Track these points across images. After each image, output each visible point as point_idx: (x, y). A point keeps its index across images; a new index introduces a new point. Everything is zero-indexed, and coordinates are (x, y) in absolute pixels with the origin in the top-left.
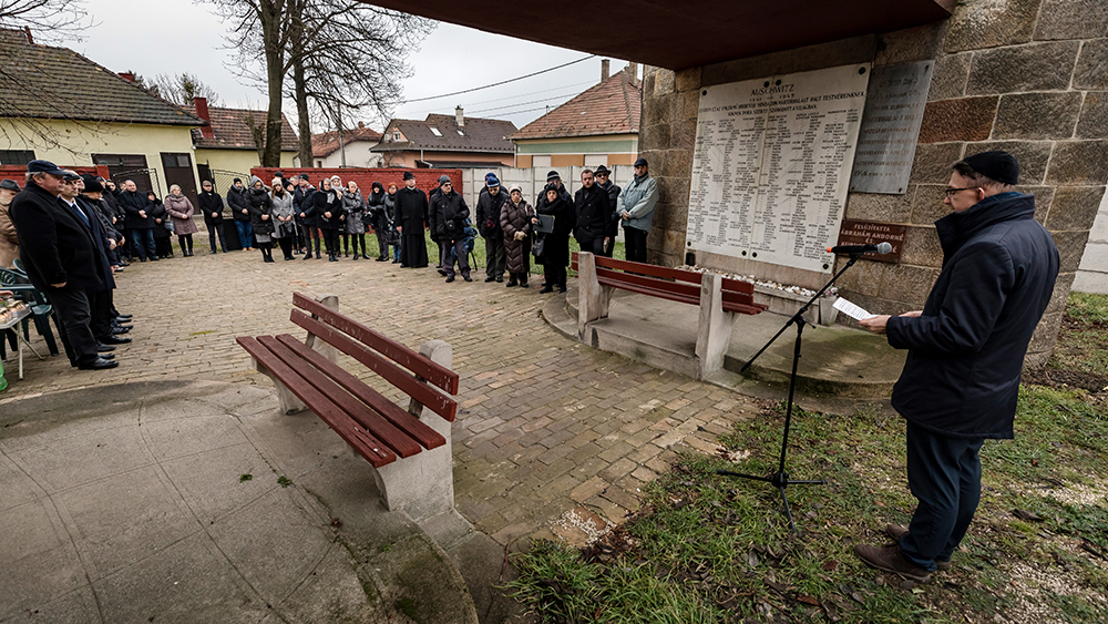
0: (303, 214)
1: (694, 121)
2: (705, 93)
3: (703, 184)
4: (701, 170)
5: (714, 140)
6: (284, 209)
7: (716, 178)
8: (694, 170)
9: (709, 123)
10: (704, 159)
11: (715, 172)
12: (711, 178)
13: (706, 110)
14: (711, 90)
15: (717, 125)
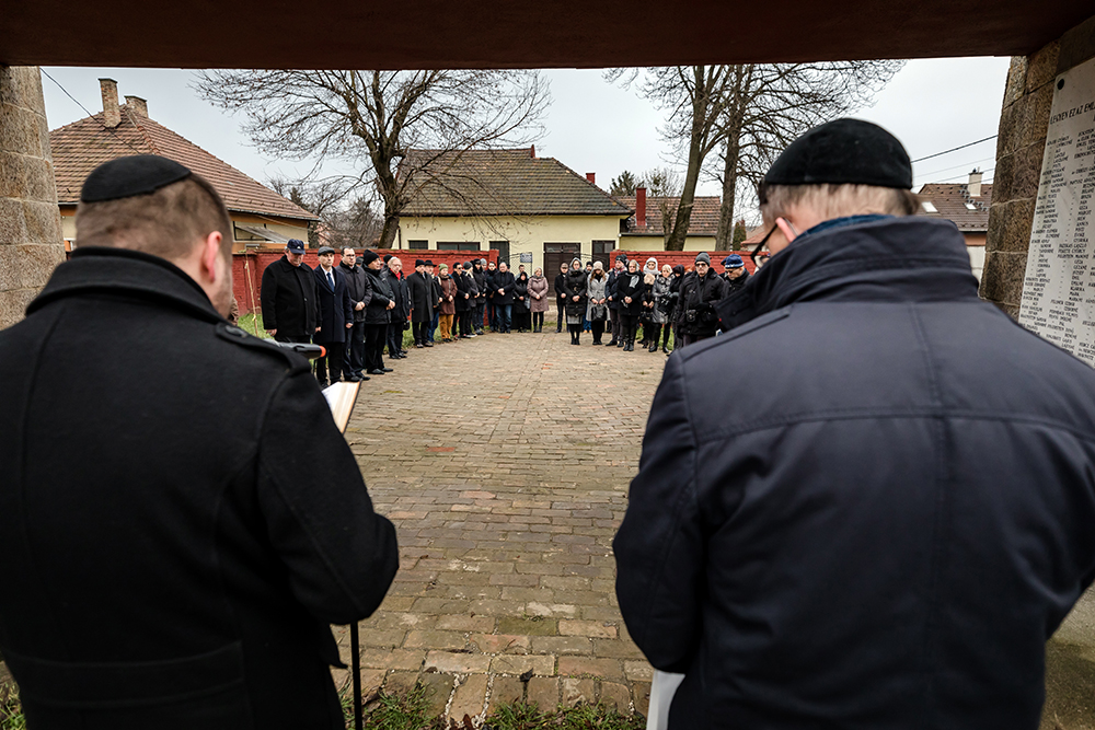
0: (610, 298)
1: (1042, 141)
2: (1061, 85)
3: (1044, 264)
4: (1043, 236)
5: (1068, 176)
6: (597, 292)
7: (1065, 252)
8: (1034, 237)
9: (1063, 142)
10: (1051, 215)
11: (1063, 239)
12: (1056, 252)
13: (1061, 117)
14: (1072, 77)
15: (1075, 143)
